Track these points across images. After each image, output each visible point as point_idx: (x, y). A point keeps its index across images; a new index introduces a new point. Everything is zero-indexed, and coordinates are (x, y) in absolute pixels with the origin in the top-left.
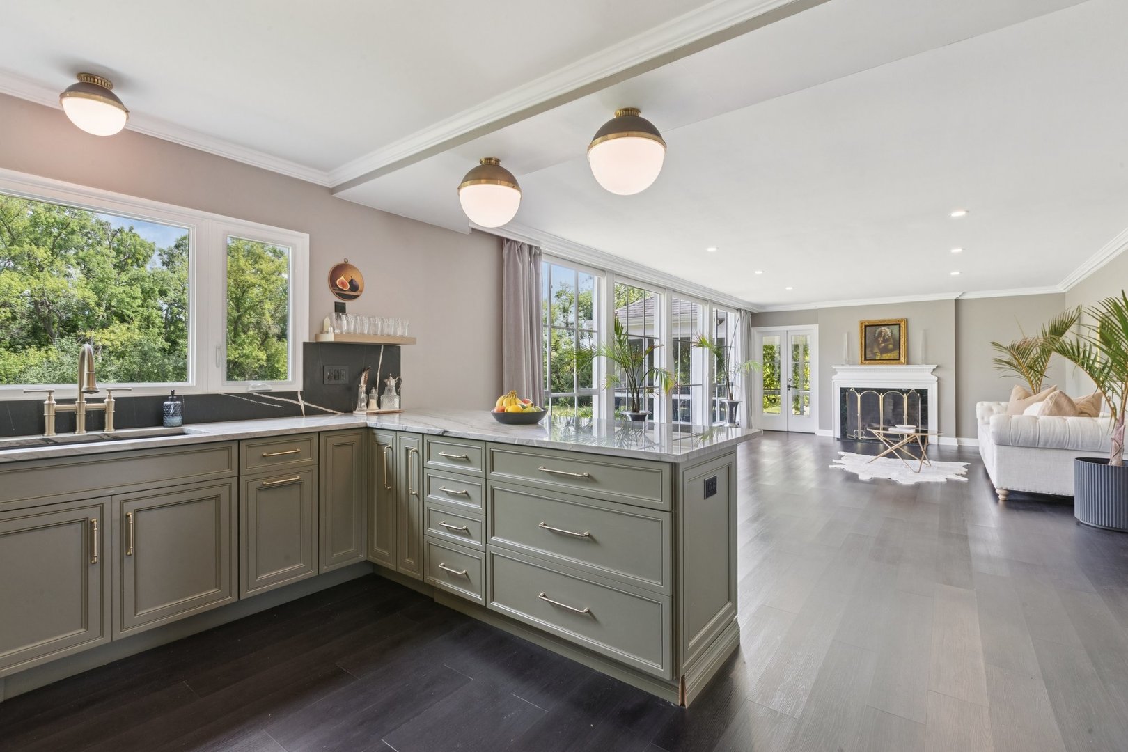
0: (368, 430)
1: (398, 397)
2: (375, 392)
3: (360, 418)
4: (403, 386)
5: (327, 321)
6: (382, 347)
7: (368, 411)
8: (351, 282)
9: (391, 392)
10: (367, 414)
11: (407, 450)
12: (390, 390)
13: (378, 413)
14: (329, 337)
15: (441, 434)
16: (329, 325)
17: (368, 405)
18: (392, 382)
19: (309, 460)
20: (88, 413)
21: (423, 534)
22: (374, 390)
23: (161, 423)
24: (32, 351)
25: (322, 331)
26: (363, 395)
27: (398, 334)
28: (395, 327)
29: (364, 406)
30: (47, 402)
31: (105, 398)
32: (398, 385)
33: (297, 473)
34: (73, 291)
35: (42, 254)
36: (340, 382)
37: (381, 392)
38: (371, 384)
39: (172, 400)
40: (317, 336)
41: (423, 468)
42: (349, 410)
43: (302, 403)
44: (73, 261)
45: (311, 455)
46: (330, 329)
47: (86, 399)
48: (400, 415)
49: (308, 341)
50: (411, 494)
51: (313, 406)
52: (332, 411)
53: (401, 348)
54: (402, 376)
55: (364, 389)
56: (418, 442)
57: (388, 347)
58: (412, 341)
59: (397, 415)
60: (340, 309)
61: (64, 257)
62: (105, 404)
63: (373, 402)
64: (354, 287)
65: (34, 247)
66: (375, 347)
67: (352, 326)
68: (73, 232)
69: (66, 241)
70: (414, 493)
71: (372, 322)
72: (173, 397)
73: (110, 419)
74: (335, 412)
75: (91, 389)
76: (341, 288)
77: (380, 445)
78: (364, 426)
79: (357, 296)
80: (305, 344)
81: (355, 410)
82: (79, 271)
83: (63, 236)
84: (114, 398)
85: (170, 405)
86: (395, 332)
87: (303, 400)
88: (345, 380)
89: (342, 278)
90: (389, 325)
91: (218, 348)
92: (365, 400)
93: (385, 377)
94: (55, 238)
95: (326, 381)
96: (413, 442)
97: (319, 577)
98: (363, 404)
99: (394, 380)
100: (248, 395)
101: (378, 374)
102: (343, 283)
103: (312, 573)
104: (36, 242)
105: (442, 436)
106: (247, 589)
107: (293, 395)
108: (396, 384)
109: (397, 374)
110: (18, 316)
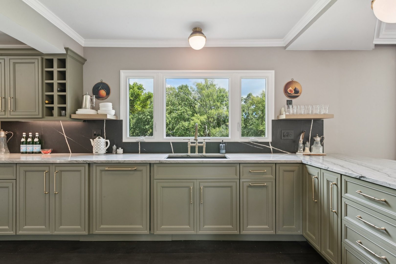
0: (302, 165)
1: (322, 147)
2: (308, 144)
3: (299, 157)
4: (325, 141)
5: (283, 109)
6: (312, 120)
7: (304, 153)
8: (295, 90)
9: (318, 144)
10: (303, 155)
11: (328, 182)
12: (317, 143)
13: (309, 155)
14: (283, 117)
15: (358, 177)
16: (284, 111)
17: (304, 150)
18: (318, 139)
19: (271, 176)
20: (199, 147)
21: (341, 241)
22: (308, 143)
23: (219, 152)
24: (217, 128)
25: (281, 114)
26: (301, 145)
27: (322, 113)
28: (320, 110)
29: (302, 151)
30: (188, 143)
31: (203, 142)
32: (322, 141)
33: (266, 182)
34: (224, 113)
35: (219, 104)
36: (290, 138)
37: (312, 144)
38: (306, 139)
39: (222, 144)
40: (278, 117)
41: (341, 197)
42: (294, 151)
43: (271, 147)
44: (225, 105)
45: (272, 174)
46: (284, 113)
47: (198, 142)
48: (323, 157)
49: (274, 119)
50: (332, 211)
51: (276, 149)
52: (285, 152)
53: (324, 120)
54: (325, 135)
55: (302, 142)
56: (337, 179)
57: (316, 120)
58: (331, 116)
59: (321, 157)
60: (289, 103)
61: (223, 104)
62: (203, 144)
63: (307, 149)
64: (296, 91)
65: (217, 103)
66: (309, 121)
67: (295, 111)
68: (224, 98)
69: (223, 100)
70: (334, 211)
71: (306, 108)
72: (223, 143)
73: (204, 150)
74: (287, 152)
75: (196, 139)
76: (290, 93)
77: (310, 175)
78: (300, 162)
79: (298, 96)
80: (273, 121)
81: (297, 152)
82: (226, 107)
83: (223, 99)
84: (205, 142)
85: (222, 146)
86: (320, 112)
87: (271, 146)
88: (292, 137)
89: (290, 88)
90: (316, 108)
91: (238, 123)
92: (303, 148)
93: (314, 136)
94: (221, 99)
95: (282, 138)
96: (334, 179)
97: (276, 235)
98: (301, 149)
99: (319, 138)
100: (249, 143)
101: (310, 134)
102: (291, 91)
103: (272, 232)
104: (218, 101)
105: (359, 179)
106: (243, 230)
107: (267, 143)
108: (321, 140)
109: (321, 134)
110: (215, 120)
